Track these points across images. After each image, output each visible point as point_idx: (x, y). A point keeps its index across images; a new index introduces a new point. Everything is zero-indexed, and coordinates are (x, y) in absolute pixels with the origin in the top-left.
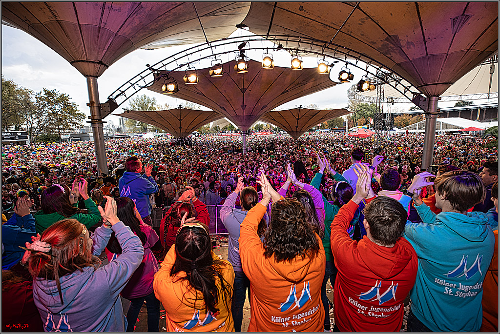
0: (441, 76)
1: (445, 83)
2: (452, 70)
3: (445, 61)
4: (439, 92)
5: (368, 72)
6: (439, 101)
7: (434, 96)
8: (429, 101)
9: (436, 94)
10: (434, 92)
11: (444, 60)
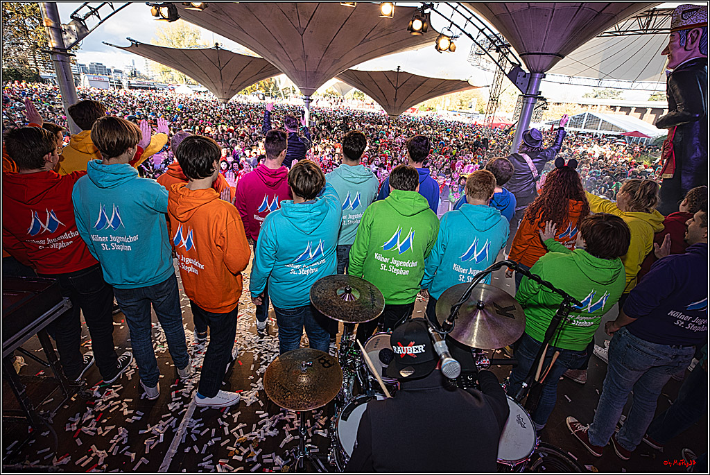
0: (546, 43)
1: (552, 54)
2: (560, 35)
3: (550, 20)
4: (543, 67)
5: (452, 23)
6: (543, 79)
7: (537, 72)
8: (531, 78)
9: (539, 69)
10: (536, 65)
11: (550, 17)
